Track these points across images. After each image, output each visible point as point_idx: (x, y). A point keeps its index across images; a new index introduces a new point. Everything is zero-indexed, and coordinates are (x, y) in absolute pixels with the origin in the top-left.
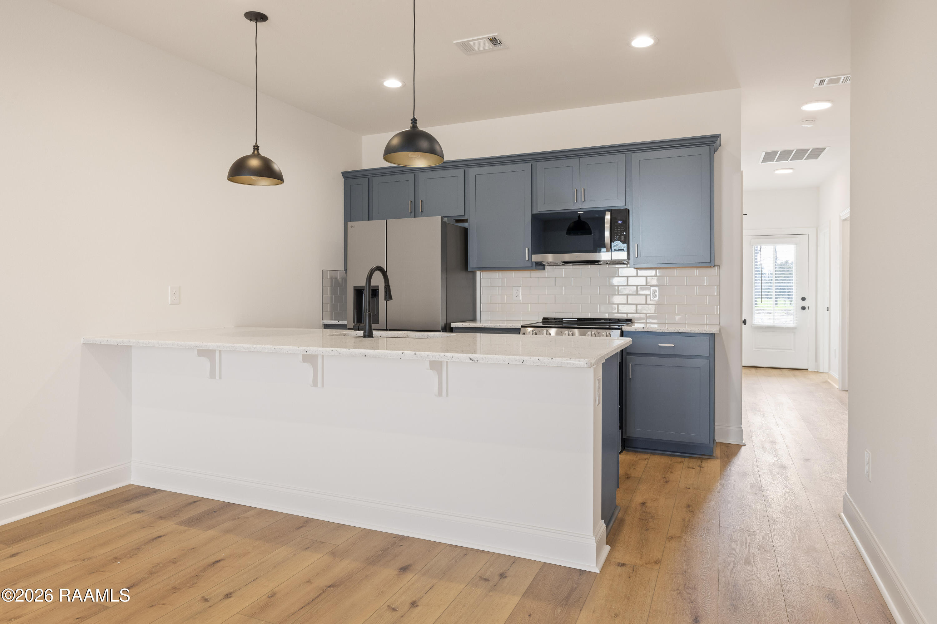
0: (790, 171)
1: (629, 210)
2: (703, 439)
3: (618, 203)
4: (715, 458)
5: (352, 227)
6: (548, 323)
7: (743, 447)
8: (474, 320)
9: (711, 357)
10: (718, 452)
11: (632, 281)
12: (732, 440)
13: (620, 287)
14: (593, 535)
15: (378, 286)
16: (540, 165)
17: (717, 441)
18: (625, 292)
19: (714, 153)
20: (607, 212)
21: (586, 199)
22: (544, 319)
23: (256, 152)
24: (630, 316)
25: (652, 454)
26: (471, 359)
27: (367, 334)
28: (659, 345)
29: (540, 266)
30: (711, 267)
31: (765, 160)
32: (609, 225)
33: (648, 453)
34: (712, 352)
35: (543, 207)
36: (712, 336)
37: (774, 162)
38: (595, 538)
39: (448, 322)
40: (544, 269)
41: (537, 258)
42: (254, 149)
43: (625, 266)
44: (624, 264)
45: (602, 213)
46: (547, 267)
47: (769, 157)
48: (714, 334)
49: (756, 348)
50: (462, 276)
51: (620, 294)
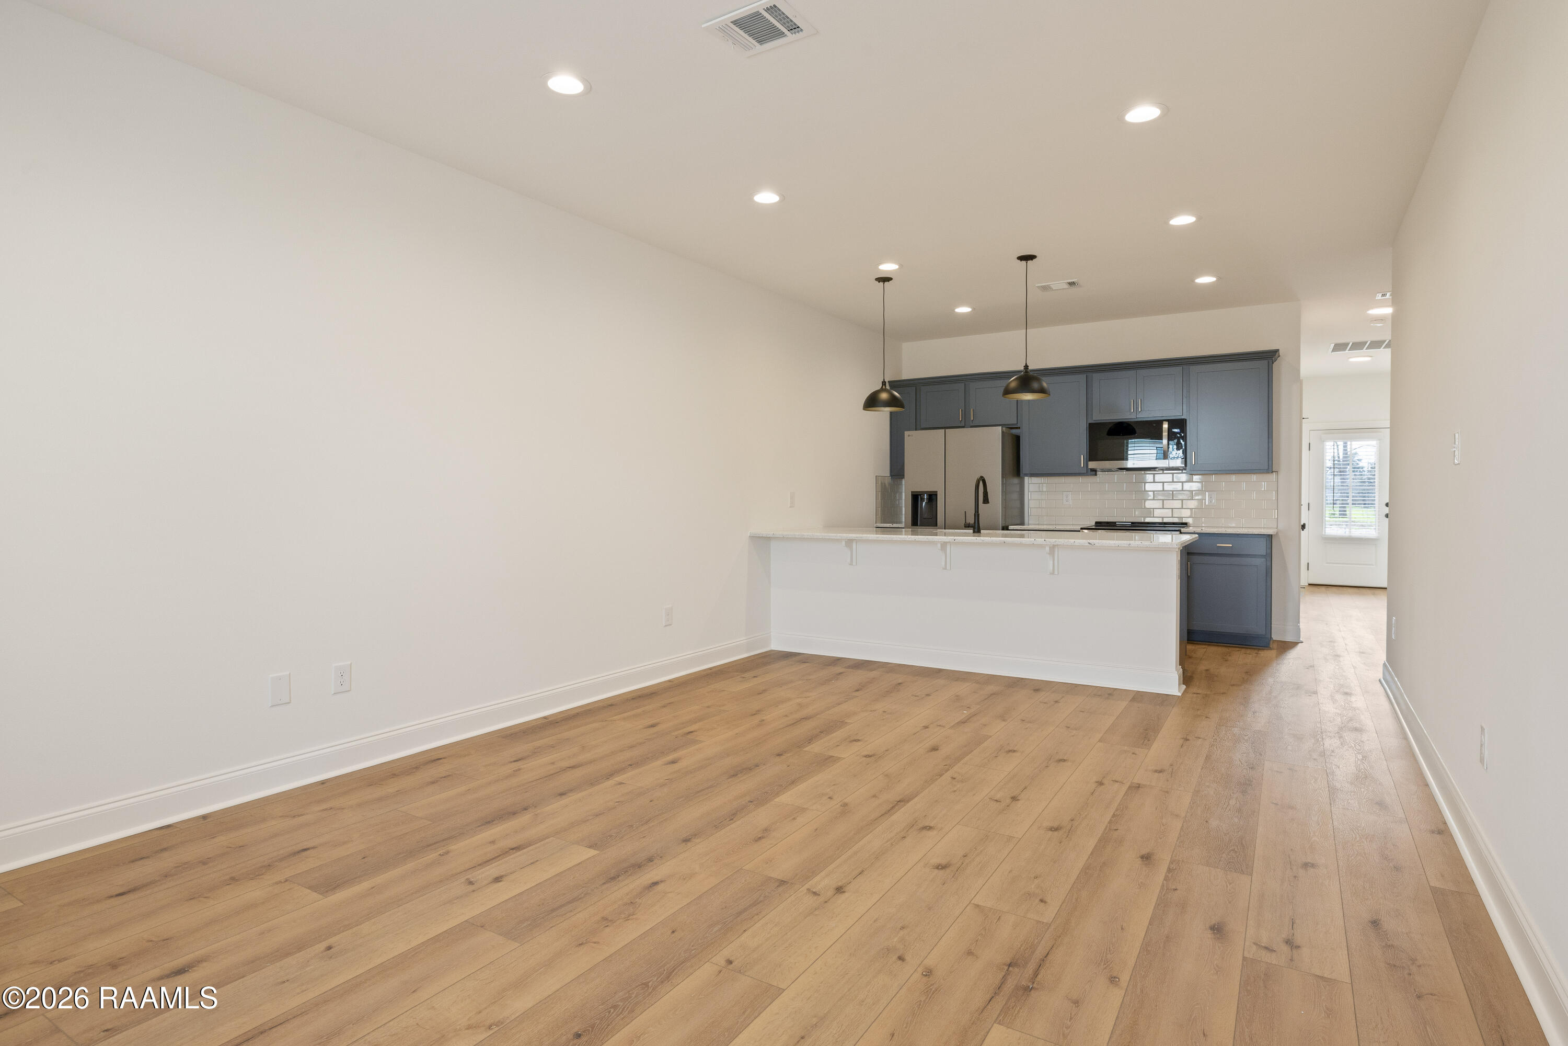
0: (1369, 359)
1: (1186, 420)
2: (1260, 630)
3: (1176, 414)
4: (1271, 649)
5: (909, 436)
6: (1101, 526)
7: (1300, 644)
8: (1022, 524)
9: (1269, 556)
10: (1275, 646)
11: (1187, 486)
12: (1289, 638)
13: (1174, 492)
14: (1176, 670)
15: (937, 492)
16: (1096, 376)
17: (1274, 639)
18: (1181, 497)
19: (1273, 363)
20: (1164, 422)
21: (1143, 409)
22: (1096, 523)
23: (884, 387)
24: (1184, 521)
25: (1209, 645)
26: (1089, 543)
27: (976, 530)
28: (1218, 545)
29: (1094, 472)
30: (1269, 473)
31: (1334, 350)
32: (1167, 434)
33: (1206, 644)
34: (1269, 551)
35: (1098, 417)
36: (1270, 537)
37: (1347, 351)
38: (1178, 672)
39: (1007, 524)
40: (1096, 475)
41: (1092, 465)
42: (882, 384)
43: (1181, 471)
44: (1180, 470)
45: (1159, 423)
46: (1098, 473)
47: (1339, 347)
48: (1272, 535)
49: (1327, 563)
50: (1016, 481)
51: (1174, 498)
